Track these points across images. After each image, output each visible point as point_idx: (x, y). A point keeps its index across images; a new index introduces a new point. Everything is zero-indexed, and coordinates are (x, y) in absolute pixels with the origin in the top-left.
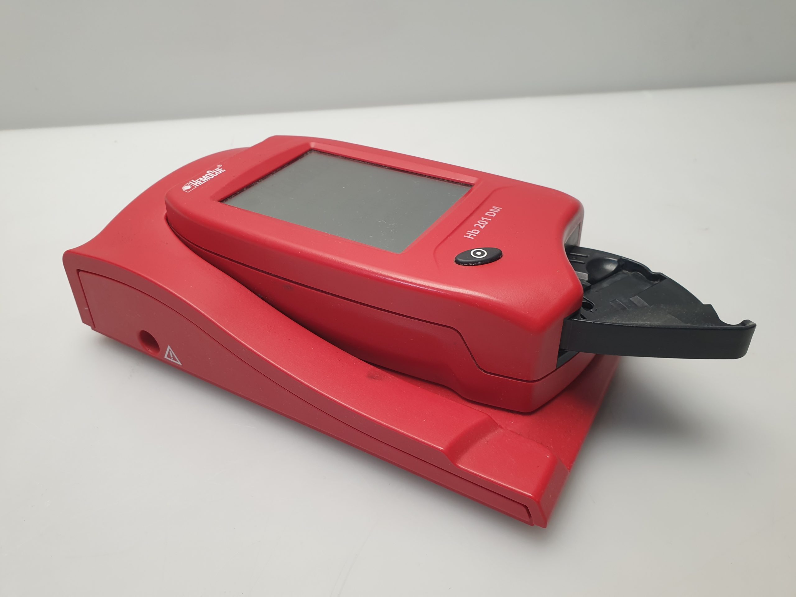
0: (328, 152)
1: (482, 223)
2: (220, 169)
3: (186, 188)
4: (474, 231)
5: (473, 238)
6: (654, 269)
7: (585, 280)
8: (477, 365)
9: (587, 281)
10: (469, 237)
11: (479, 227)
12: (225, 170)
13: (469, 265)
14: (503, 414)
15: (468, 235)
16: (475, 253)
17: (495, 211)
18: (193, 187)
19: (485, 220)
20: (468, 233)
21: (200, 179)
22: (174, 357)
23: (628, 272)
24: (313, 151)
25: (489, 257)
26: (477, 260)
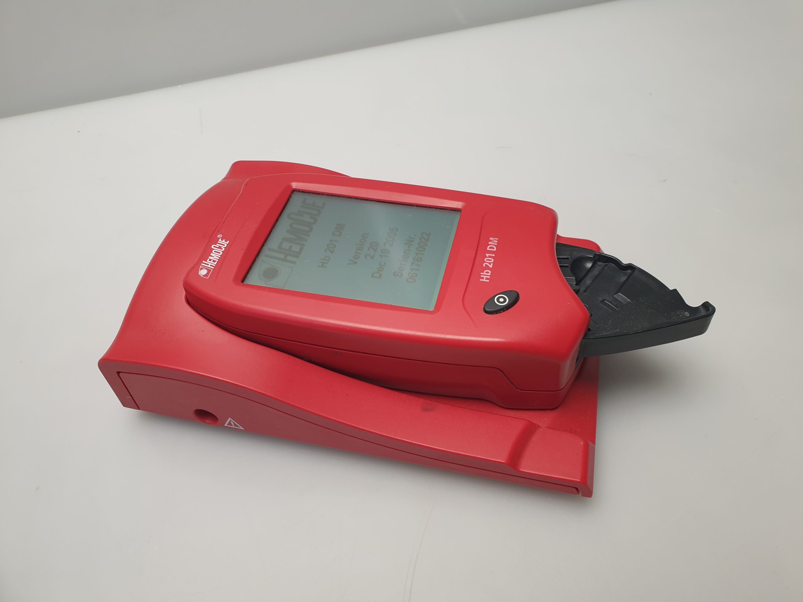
0: (310, 191)
1: (489, 261)
2: (222, 240)
3: (203, 272)
4: (486, 272)
5: (488, 281)
6: (625, 261)
7: (574, 284)
8: (515, 387)
9: (575, 285)
10: (484, 280)
11: (488, 266)
12: (228, 242)
13: (497, 313)
14: (537, 413)
15: (483, 278)
16: (498, 300)
17: (493, 243)
18: (209, 271)
19: (489, 257)
20: (482, 276)
21: (210, 258)
22: (234, 424)
23: (601, 263)
24: (295, 192)
25: (511, 302)
26: (502, 307)
